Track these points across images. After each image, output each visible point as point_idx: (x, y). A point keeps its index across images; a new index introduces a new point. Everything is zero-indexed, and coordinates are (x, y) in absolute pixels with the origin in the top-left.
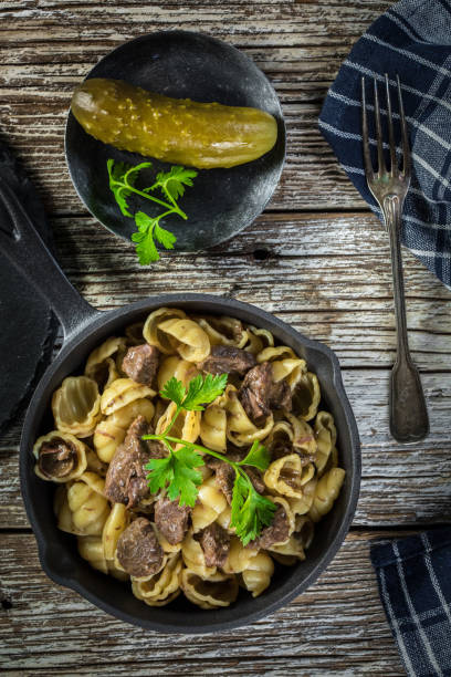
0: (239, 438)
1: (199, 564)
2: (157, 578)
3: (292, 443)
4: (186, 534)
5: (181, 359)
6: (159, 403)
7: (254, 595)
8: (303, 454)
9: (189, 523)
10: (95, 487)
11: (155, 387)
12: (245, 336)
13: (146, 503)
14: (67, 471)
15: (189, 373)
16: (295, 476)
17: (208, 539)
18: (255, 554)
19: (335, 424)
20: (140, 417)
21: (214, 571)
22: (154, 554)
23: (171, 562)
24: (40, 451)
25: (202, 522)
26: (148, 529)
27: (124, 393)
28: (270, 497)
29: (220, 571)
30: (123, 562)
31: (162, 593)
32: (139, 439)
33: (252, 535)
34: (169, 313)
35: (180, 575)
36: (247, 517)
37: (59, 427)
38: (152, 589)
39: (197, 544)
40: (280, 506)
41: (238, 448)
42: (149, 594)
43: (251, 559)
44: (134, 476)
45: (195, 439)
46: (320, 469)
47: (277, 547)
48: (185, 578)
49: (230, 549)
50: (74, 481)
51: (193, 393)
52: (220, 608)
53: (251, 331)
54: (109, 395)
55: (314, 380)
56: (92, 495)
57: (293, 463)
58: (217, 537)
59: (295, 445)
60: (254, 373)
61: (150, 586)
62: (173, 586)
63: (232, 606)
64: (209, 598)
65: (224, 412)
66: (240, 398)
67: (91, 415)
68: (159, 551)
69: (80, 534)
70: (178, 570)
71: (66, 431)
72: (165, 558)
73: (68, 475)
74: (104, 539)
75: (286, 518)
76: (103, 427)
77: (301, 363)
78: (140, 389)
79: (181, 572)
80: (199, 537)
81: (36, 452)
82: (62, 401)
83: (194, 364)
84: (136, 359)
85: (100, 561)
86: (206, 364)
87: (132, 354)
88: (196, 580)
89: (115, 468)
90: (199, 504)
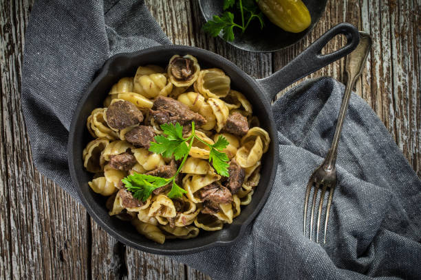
0: (188, 181)
1: (112, 151)
2: (105, 124)
3: (183, 213)
4: (131, 144)
5: (238, 148)
6: (212, 133)
7: (90, 183)
8: (175, 219)
9: (138, 146)
10: (164, 90)
11: (222, 132)
12: (249, 188)
13: (152, 120)
14: (175, 74)
15: (230, 153)
16: (162, 213)
17: (128, 158)
18: (116, 186)
19: (191, 239)
20: (206, 121)
21: (107, 159)
22: (120, 124)
23: (114, 134)
24: (188, 59)
25: (138, 155)
26: (136, 120)
27: (222, 113)
28: (150, 198)
29: (106, 163)
30: (116, 104)
31: (95, 126)
32: (193, 120)
33: (128, 185)
34: (267, 144)
35: (105, 138)
36: (140, 183)
37: (203, 71)
38: (98, 121)
39: (125, 151)
40: (144, 204)
41: (182, 180)
42: (95, 119)
43: (113, 183)
44: (170, 115)
45: (191, 154)
46: (164, 228)
47: (118, 199)
48: (103, 141)
49: (120, 170)
50: (168, 78)
51: (219, 155)
52: (83, 161)
53: (251, 191)
54: (220, 103)
55: (219, 228)
56: (159, 88)
57: (170, 213)
58: (128, 163)
59: (182, 215)
60: (228, 193)
61: (100, 119)
62: (99, 133)
63: (84, 169)
64: (90, 155)
65: (205, 173)
66: (213, 183)
67: (207, 91)
68: (121, 127)
69: (135, 79)
70: (108, 137)
71: (200, 75)
72: (117, 130)
73: (172, 74)
74: (131, 93)
75: (137, 206)
76: (201, 99)
77: (230, 221)
78: (222, 122)
79: (108, 139)
80: (129, 151)
81: (187, 56)
82: (217, 75)
83: (234, 156)
84: (241, 122)
85: (117, 90)
86: (235, 164)
87: (244, 119)
88: (101, 148)
89: (176, 104)
90: (150, 153)
